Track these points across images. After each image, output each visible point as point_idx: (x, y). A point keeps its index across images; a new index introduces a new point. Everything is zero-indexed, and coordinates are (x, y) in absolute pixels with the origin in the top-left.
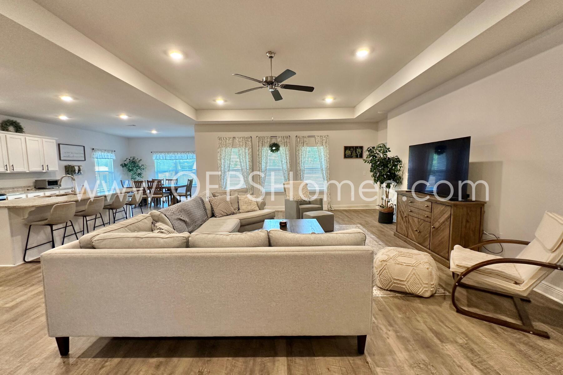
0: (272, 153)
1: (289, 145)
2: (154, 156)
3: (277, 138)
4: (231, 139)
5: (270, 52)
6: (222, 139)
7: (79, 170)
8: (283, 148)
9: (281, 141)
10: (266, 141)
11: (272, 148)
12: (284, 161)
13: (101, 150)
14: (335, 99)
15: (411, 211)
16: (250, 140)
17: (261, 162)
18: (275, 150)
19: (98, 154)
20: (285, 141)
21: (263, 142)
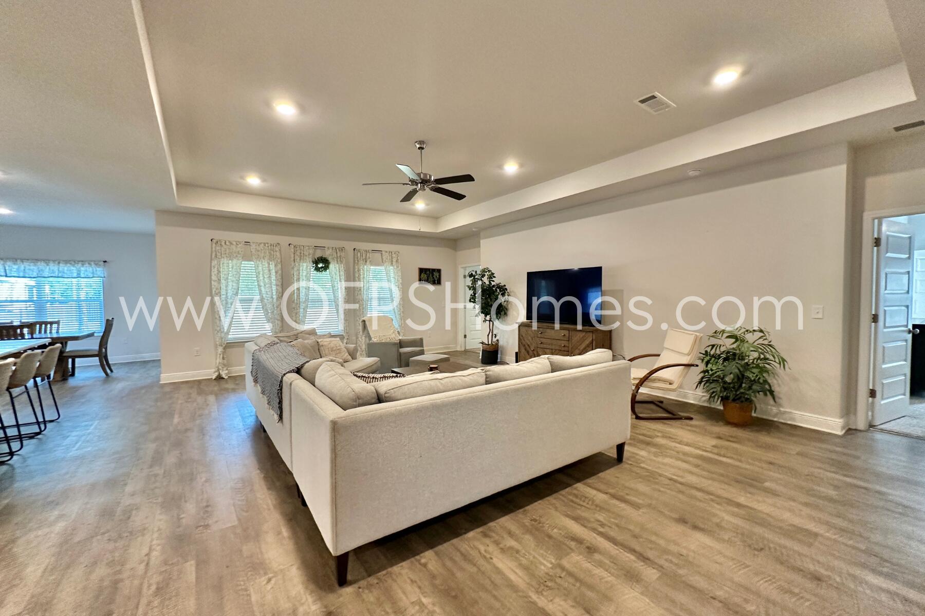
0: (315, 272)
1: (343, 262)
3: (325, 249)
4: (242, 245)
5: (421, 142)
6: (223, 244)
8: (335, 266)
9: (332, 255)
10: (306, 253)
11: (317, 266)
12: (337, 286)
14: (428, 204)
15: (541, 343)
16: (277, 250)
18: (322, 267)
20: (338, 255)
21: (302, 255)
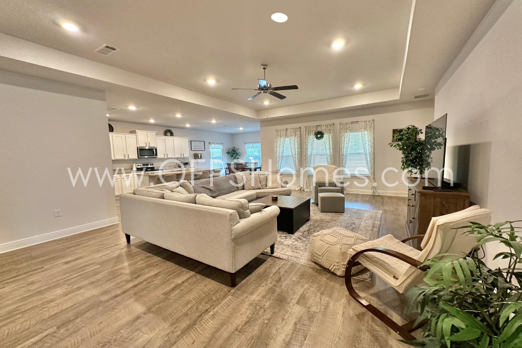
0: (317, 140)
1: (332, 132)
2: (246, 146)
3: (321, 127)
4: (285, 131)
6: (278, 131)
7: (201, 157)
8: (326, 135)
9: (325, 129)
10: (312, 130)
11: (317, 136)
12: (328, 147)
13: (214, 144)
14: (364, 84)
16: (298, 130)
17: (307, 148)
18: (320, 137)
19: (212, 146)
20: (329, 129)
21: (310, 131)
